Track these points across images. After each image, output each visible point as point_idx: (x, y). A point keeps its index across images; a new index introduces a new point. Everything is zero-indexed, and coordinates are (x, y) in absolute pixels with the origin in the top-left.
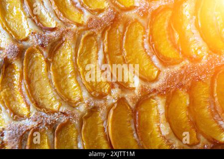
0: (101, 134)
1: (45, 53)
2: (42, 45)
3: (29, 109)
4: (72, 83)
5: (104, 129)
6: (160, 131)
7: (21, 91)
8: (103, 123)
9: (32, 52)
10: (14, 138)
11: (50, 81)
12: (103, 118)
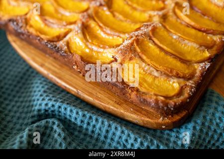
0: (182, 27)
1: (105, 8)
2: (101, 5)
3: (121, 37)
4: (137, 14)
5: (181, 23)
6: (218, 7)
7: (108, 34)
8: (177, 21)
9: (97, 13)
10: (126, 53)
11: (121, 21)
12: (175, 17)
